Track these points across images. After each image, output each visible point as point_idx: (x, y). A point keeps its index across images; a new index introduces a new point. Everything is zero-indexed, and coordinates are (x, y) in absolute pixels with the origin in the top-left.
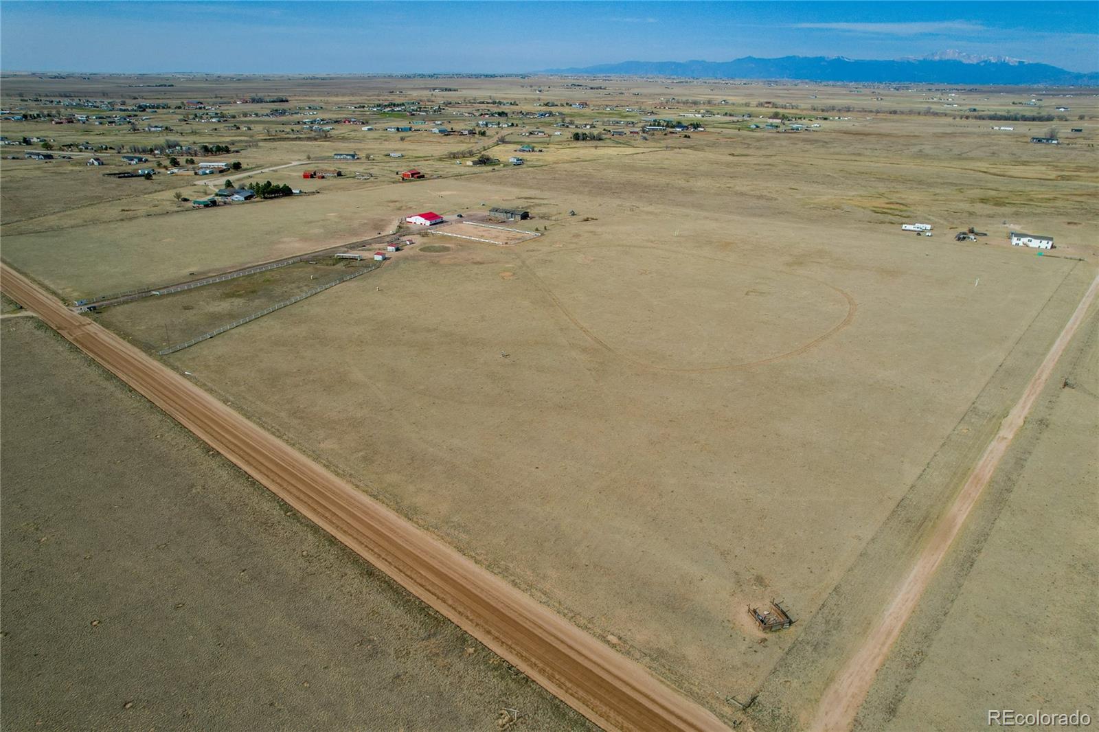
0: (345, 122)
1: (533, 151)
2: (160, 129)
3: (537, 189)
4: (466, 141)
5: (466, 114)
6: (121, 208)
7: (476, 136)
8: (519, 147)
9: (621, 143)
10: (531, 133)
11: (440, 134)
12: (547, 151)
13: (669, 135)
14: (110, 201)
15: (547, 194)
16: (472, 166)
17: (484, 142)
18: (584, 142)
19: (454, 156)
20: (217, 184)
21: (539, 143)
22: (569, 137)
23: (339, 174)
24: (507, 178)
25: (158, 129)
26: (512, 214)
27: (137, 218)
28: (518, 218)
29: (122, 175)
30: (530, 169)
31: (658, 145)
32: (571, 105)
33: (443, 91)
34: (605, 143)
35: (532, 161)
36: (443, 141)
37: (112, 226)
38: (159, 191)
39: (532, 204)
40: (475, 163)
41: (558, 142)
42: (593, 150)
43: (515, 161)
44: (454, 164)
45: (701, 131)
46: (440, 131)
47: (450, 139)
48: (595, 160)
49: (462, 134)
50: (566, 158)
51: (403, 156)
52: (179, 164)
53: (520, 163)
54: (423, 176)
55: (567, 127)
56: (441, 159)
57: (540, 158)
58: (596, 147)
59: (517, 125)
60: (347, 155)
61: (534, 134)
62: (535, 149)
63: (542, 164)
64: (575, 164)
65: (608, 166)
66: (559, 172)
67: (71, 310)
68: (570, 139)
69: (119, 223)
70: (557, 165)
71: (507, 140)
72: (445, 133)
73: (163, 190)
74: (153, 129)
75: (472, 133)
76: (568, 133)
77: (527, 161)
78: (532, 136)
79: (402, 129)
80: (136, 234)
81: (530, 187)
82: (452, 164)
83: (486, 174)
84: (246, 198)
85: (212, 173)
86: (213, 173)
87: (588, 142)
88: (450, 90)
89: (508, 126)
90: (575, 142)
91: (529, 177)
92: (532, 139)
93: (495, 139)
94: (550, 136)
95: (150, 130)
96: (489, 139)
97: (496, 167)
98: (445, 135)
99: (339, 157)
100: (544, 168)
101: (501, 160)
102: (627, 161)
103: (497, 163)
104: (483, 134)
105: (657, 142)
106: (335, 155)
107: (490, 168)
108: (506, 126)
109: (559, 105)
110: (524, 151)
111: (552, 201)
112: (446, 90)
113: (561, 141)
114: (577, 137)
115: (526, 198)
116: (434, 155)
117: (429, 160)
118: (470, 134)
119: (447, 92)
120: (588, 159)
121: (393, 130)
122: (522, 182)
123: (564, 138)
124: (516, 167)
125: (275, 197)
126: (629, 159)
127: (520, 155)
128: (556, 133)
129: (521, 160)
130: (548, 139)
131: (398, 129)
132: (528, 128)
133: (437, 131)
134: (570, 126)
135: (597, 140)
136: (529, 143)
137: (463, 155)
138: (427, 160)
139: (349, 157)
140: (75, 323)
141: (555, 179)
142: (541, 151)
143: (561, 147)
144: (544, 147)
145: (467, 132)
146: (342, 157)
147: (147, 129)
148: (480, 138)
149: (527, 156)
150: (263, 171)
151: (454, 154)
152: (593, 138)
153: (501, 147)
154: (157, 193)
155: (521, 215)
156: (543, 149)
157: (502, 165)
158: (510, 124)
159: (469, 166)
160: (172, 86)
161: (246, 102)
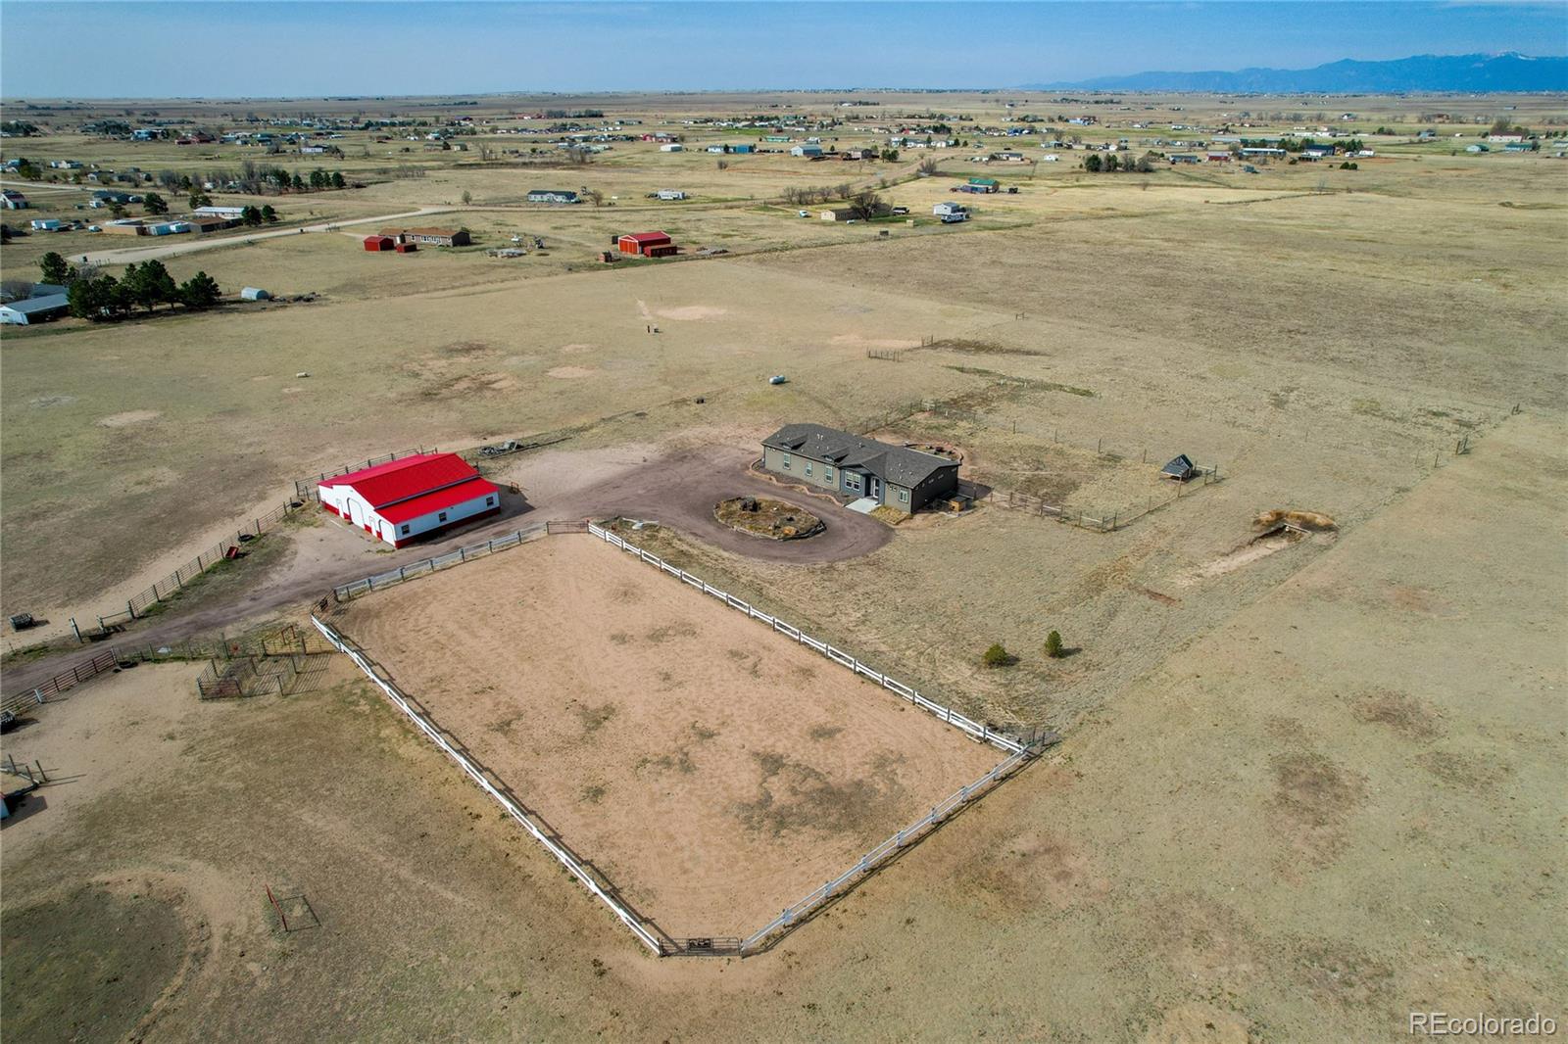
0: (645, 139)
1: (996, 190)
2: (320, 150)
3: (1006, 304)
4: (853, 171)
5: (876, 131)
7: (878, 161)
8: (964, 183)
9: (1196, 179)
10: (993, 158)
11: (806, 158)
12: (1031, 193)
13: (1301, 165)
15: (1038, 331)
16: (832, 224)
17: (891, 171)
18: (1111, 176)
19: (802, 199)
21: (1012, 175)
22: (1077, 165)
23: (462, 239)
24: (915, 259)
26: (868, 478)
28: (898, 501)
30: (985, 234)
31: (1289, 184)
32: (1067, 121)
33: (855, 104)
34: (1160, 178)
35: (992, 213)
36: (803, 171)
39: (982, 383)
40: (841, 216)
41: (1053, 174)
42: (1138, 192)
43: (948, 211)
44: (792, 217)
45: (1369, 157)
46: (806, 153)
47: (822, 167)
48: (1155, 214)
49: (849, 158)
50: (1078, 208)
51: (685, 197)
53: (960, 216)
54: (673, 251)
55: (1069, 147)
56: (767, 206)
57: (1012, 205)
58: (1145, 186)
59: (966, 144)
60: (557, 193)
61: (1000, 159)
62: (1001, 188)
63: (1018, 221)
64: (1105, 222)
65: (1202, 231)
66: (1068, 246)
68: (1078, 169)
70: (1056, 226)
71: (939, 169)
72: (816, 156)
75: (869, 155)
76: (1077, 157)
77: (979, 212)
78: (995, 163)
79: (735, 149)
81: (983, 298)
82: (786, 218)
83: (857, 248)
85: (185, 230)
86: (187, 232)
87: (1120, 176)
88: (867, 104)
89: (948, 145)
90: (1091, 175)
91: (982, 259)
92: (994, 167)
93: (915, 168)
94: (1033, 163)
96: (902, 167)
97: (892, 229)
98: (814, 159)
99: (539, 197)
100: (1024, 232)
101: (912, 210)
102: (1238, 216)
103: (902, 215)
104: (892, 157)
105: (1281, 177)
106: (533, 192)
107: (875, 230)
108: (944, 145)
109: (1046, 119)
110: (973, 190)
111: (1063, 371)
112: (860, 103)
113: (1059, 173)
114: (1094, 165)
115: (961, 346)
116: (757, 196)
117: (738, 207)
118: (864, 157)
119: (862, 107)
120: (1137, 211)
121: (718, 150)
122: (956, 276)
123: (1065, 167)
124: (948, 228)
126: (1243, 214)
127: (962, 199)
128: (1047, 158)
129: (964, 210)
130: (1031, 168)
131: (726, 149)
132: (989, 150)
133: (800, 152)
134: (1075, 147)
135: (1140, 171)
136: (986, 177)
137: (825, 197)
138: (731, 208)
139: (560, 198)
141: (1059, 266)
142: (1013, 191)
143: (1059, 184)
144: (1022, 185)
145: (859, 154)
146: (545, 198)
148: (885, 165)
149: (979, 201)
151: (801, 194)
152: (1130, 167)
153: (926, 183)
155: (916, 492)
156: (1020, 188)
157: (910, 222)
158: (951, 142)
159: (824, 224)
160: (475, 103)
161: (540, 117)
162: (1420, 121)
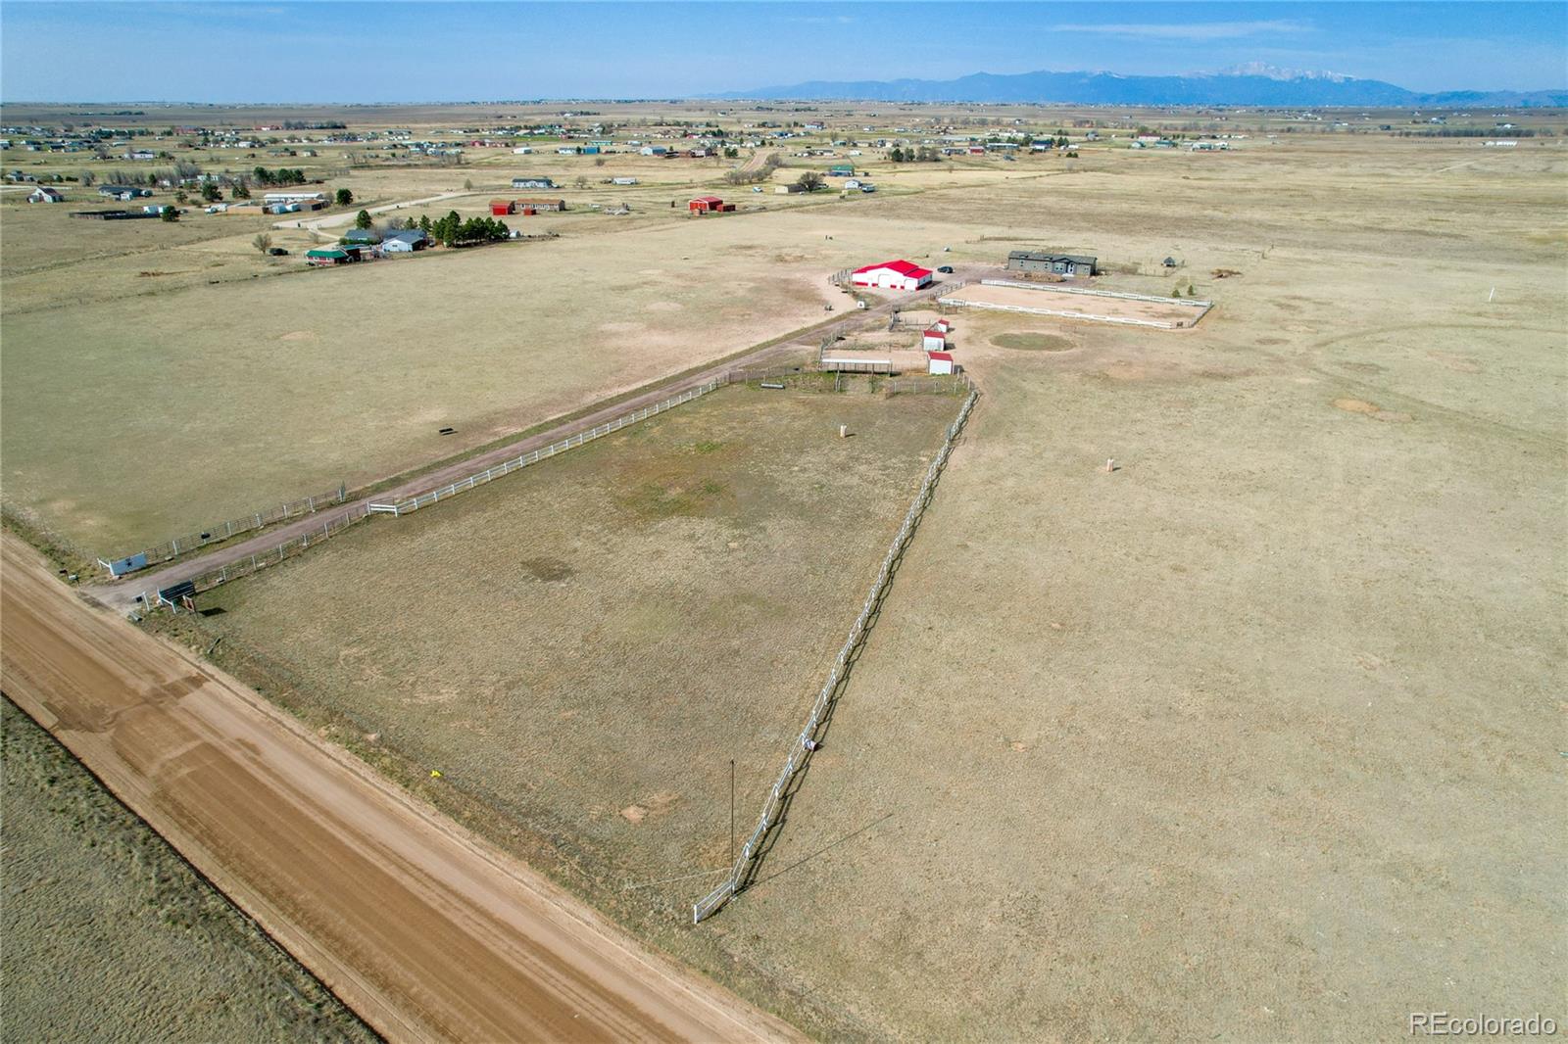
0: (474, 145)
1: (854, 174)
2: (151, 156)
5: (658, 136)
6: (138, 271)
7: (722, 158)
11: (656, 157)
14: (104, 258)
20: (323, 226)
22: (881, 157)
23: (562, 208)
25: (147, 156)
27: (187, 288)
28: (1085, 271)
29: (109, 215)
37: (130, 306)
38: (208, 240)
43: (856, 186)
44: (749, 191)
45: (1077, 149)
46: (654, 152)
49: (694, 156)
52: (221, 198)
54: (734, 208)
55: (854, 145)
59: (771, 144)
60: (538, 180)
61: (816, 154)
67: (96, 604)
69: (149, 302)
72: (665, 155)
73: (215, 238)
74: (137, 156)
75: (710, 153)
78: (814, 157)
79: (585, 150)
80: (202, 324)
82: (746, 192)
84: (417, 246)
85: (297, 209)
86: (299, 210)
88: (588, 114)
89: (756, 146)
90: (898, 164)
95: (132, 157)
98: (666, 158)
99: (522, 184)
104: (732, 155)
106: (516, 181)
108: (753, 145)
110: (839, 174)
112: (582, 113)
114: (897, 157)
118: (707, 155)
121: (569, 152)
125: (476, 244)
128: (853, 153)
131: (578, 151)
133: (649, 152)
135: (931, 161)
139: (541, 185)
140: (131, 682)
142: (867, 175)
145: (703, 153)
146: (528, 185)
147: (126, 156)
148: (729, 160)
150: (401, 205)
152: (922, 159)
154: (205, 243)
158: (758, 143)
159: (783, 195)
160: (141, 113)
161: (278, 129)
162: (1075, 126)
